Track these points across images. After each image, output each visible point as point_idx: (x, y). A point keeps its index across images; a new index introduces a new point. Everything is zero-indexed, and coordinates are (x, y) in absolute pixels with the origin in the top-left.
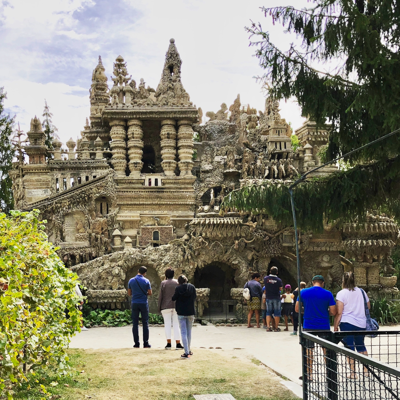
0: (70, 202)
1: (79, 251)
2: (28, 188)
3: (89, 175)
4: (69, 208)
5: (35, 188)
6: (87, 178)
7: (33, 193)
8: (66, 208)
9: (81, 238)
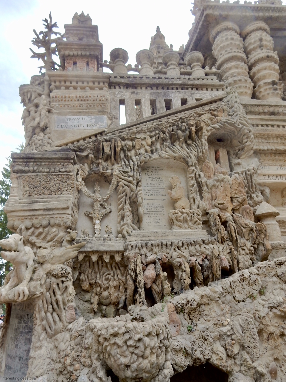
0: (154, 139)
1: (186, 253)
2: (59, 114)
3: (186, 97)
4: (152, 152)
5: (74, 114)
6: (184, 102)
7: (70, 123)
8: (146, 151)
9: (185, 221)
